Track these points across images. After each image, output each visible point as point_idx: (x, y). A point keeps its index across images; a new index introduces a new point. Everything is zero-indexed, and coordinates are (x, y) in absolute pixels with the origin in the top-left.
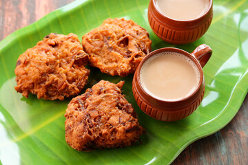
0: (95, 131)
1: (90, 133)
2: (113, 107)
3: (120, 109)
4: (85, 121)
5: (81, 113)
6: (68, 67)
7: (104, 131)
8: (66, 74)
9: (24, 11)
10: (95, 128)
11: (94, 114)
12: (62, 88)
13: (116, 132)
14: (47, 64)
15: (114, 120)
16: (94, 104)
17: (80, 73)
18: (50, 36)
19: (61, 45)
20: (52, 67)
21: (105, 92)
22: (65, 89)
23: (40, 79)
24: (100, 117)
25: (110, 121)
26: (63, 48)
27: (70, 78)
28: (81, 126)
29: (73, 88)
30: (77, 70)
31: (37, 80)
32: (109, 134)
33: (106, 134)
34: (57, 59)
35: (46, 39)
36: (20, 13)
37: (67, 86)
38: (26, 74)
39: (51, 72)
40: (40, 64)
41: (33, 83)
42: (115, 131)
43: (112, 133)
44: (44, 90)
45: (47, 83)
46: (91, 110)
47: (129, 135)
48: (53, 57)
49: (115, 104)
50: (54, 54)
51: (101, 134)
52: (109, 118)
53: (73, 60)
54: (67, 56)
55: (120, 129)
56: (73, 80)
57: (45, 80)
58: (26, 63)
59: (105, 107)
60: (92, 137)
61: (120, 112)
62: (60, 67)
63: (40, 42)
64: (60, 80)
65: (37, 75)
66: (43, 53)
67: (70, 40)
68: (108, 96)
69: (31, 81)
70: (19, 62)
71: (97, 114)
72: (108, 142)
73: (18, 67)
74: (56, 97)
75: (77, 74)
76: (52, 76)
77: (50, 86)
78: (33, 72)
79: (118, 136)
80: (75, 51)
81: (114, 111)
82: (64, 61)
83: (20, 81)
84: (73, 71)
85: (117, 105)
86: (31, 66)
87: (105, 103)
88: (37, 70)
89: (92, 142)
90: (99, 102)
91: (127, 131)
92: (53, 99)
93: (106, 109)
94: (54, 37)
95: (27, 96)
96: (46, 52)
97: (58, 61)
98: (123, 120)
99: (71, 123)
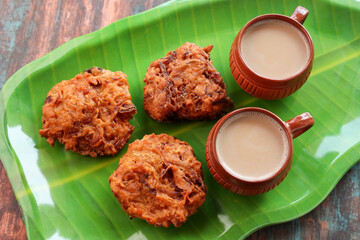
0: (178, 101)
1: (173, 102)
2: (199, 75)
3: (207, 77)
4: (168, 89)
5: (163, 79)
6: (108, 120)
7: (189, 101)
8: (105, 129)
9: (89, 7)
10: (178, 97)
11: (179, 81)
12: (97, 144)
13: (201, 104)
14: (83, 111)
15: (199, 89)
16: (178, 70)
17: (122, 130)
18: (93, 70)
19: (105, 86)
20: (88, 115)
21: (191, 57)
22: (100, 146)
23: (72, 129)
24: (185, 85)
25: (195, 91)
26: (106, 91)
27: (108, 134)
28: (163, 94)
29: (110, 148)
30: (118, 126)
31: (68, 128)
32: (194, 105)
33: (190, 105)
34: (96, 106)
35: (87, 73)
36: (84, 8)
37: (102, 144)
38: (56, 117)
39: (86, 122)
40: (75, 109)
41: (62, 131)
42: (200, 102)
43: (196, 104)
44: (74, 143)
45: (79, 135)
46: (174, 76)
47: (216, 108)
48: (92, 103)
49: (202, 71)
50: (94, 99)
51: (184, 105)
52: (194, 88)
53: (116, 112)
54: (109, 104)
55: (206, 100)
56: (112, 137)
57: (77, 131)
58: (58, 103)
59: (190, 75)
60: (175, 108)
61: (207, 81)
62: (99, 117)
63: (78, 75)
64: (96, 135)
65: (69, 123)
66: (81, 95)
67: (117, 82)
68: (194, 62)
69: (60, 129)
70: (49, 99)
71: (181, 82)
72: (192, 114)
73: (47, 105)
74: (87, 153)
75: (118, 131)
76: (87, 128)
77: (82, 138)
78: (65, 118)
79: (203, 108)
80: (121, 100)
81: (200, 79)
82: (105, 110)
83: (47, 123)
84: (113, 126)
85: (204, 73)
86: (63, 109)
87: (190, 70)
88: (69, 117)
89: (174, 112)
90: (184, 69)
91: (214, 103)
92: (83, 153)
93: (191, 77)
94: (98, 74)
95: (53, 145)
96: (85, 94)
97: (98, 110)
98: (210, 90)
99: (152, 90)
